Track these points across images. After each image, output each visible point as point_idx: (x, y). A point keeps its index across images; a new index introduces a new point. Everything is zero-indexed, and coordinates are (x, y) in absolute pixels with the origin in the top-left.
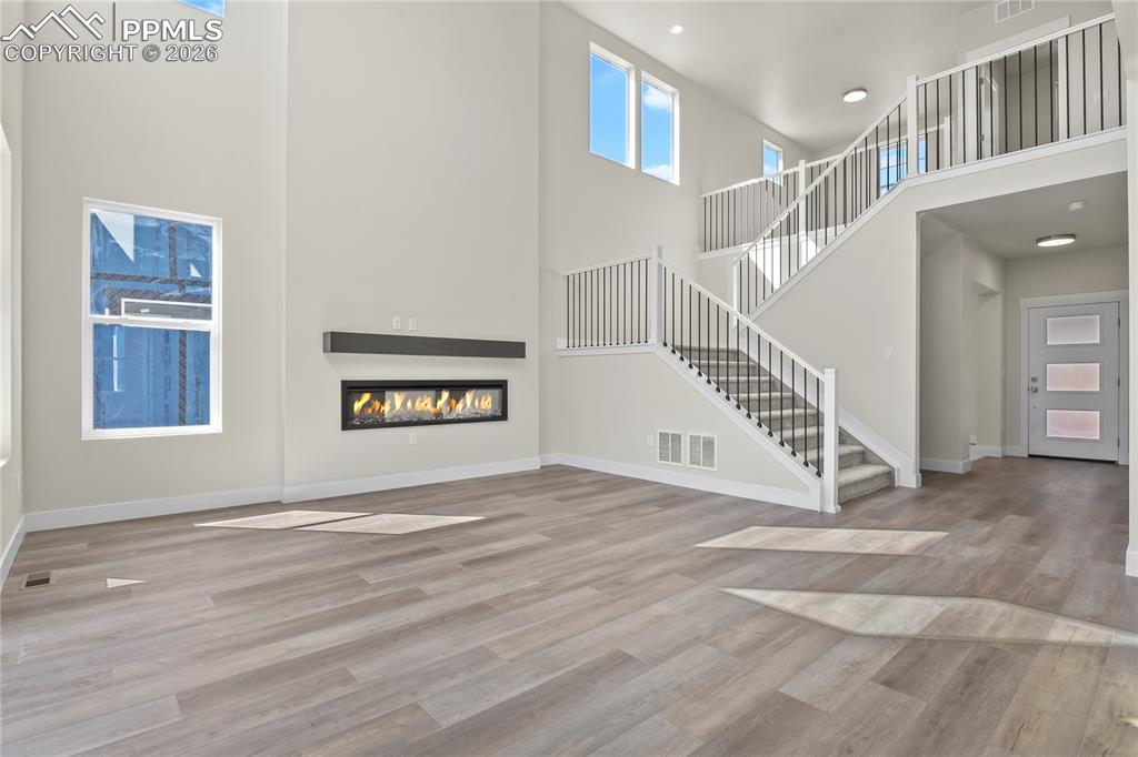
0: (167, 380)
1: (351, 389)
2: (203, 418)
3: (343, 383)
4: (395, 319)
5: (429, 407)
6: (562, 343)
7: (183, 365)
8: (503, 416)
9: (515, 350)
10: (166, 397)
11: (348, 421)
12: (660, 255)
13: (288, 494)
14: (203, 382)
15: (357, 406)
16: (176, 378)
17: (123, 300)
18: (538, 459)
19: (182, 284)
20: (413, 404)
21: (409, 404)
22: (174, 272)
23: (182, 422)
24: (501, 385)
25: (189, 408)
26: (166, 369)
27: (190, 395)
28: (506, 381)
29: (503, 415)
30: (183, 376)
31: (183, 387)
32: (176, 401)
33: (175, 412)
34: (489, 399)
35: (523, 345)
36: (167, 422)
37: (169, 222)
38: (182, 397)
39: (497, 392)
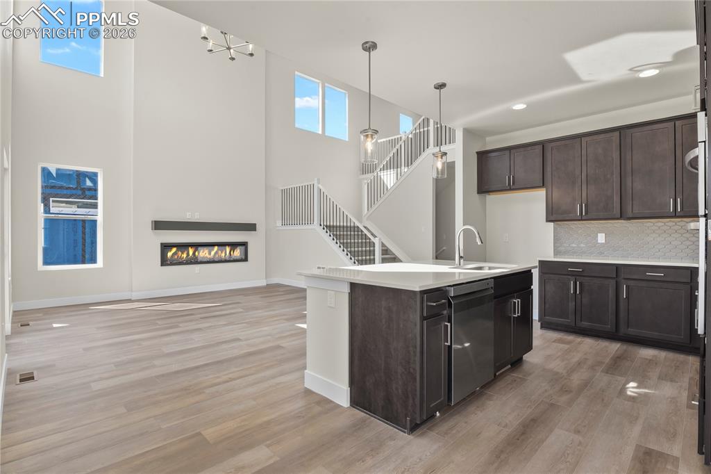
0: (75, 241)
1: (165, 247)
2: (93, 260)
3: (162, 244)
4: (188, 214)
5: (207, 255)
6: (279, 223)
7: (84, 233)
8: (246, 259)
9: (251, 227)
10: (75, 250)
11: (164, 262)
12: (319, 183)
13: (134, 296)
14: (94, 243)
15: (170, 254)
16: (80, 241)
17: (51, 199)
18: (265, 281)
19: (83, 190)
20: (199, 254)
21: (197, 253)
22: (78, 183)
23: (83, 262)
24: (244, 244)
25: (87, 256)
26: (75, 235)
27: (88, 250)
28: (247, 243)
30: (84, 239)
31: (84, 245)
32: (80, 252)
33: (80, 258)
34: (239, 251)
35: (255, 225)
36: (75, 262)
37: (77, 171)
38: (84, 250)
39: (243, 248)
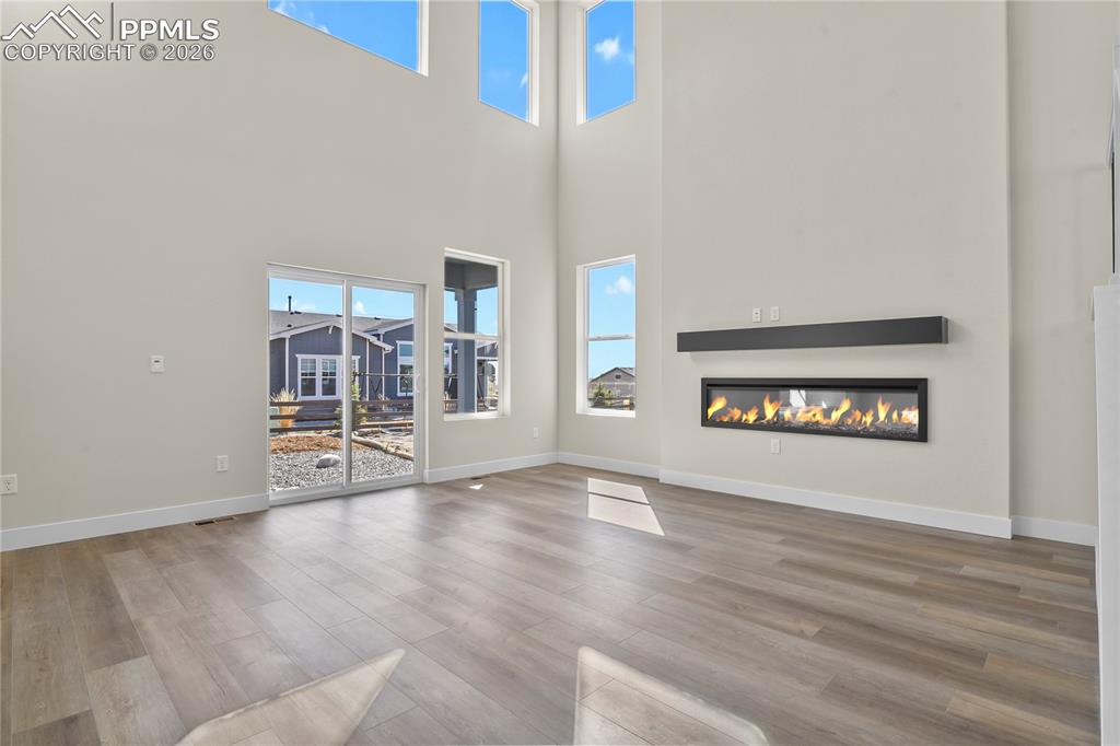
3: (703, 380)
8: (924, 436)
24: (916, 388)
28: (925, 380)
29: (921, 435)
35: (942, 320)
